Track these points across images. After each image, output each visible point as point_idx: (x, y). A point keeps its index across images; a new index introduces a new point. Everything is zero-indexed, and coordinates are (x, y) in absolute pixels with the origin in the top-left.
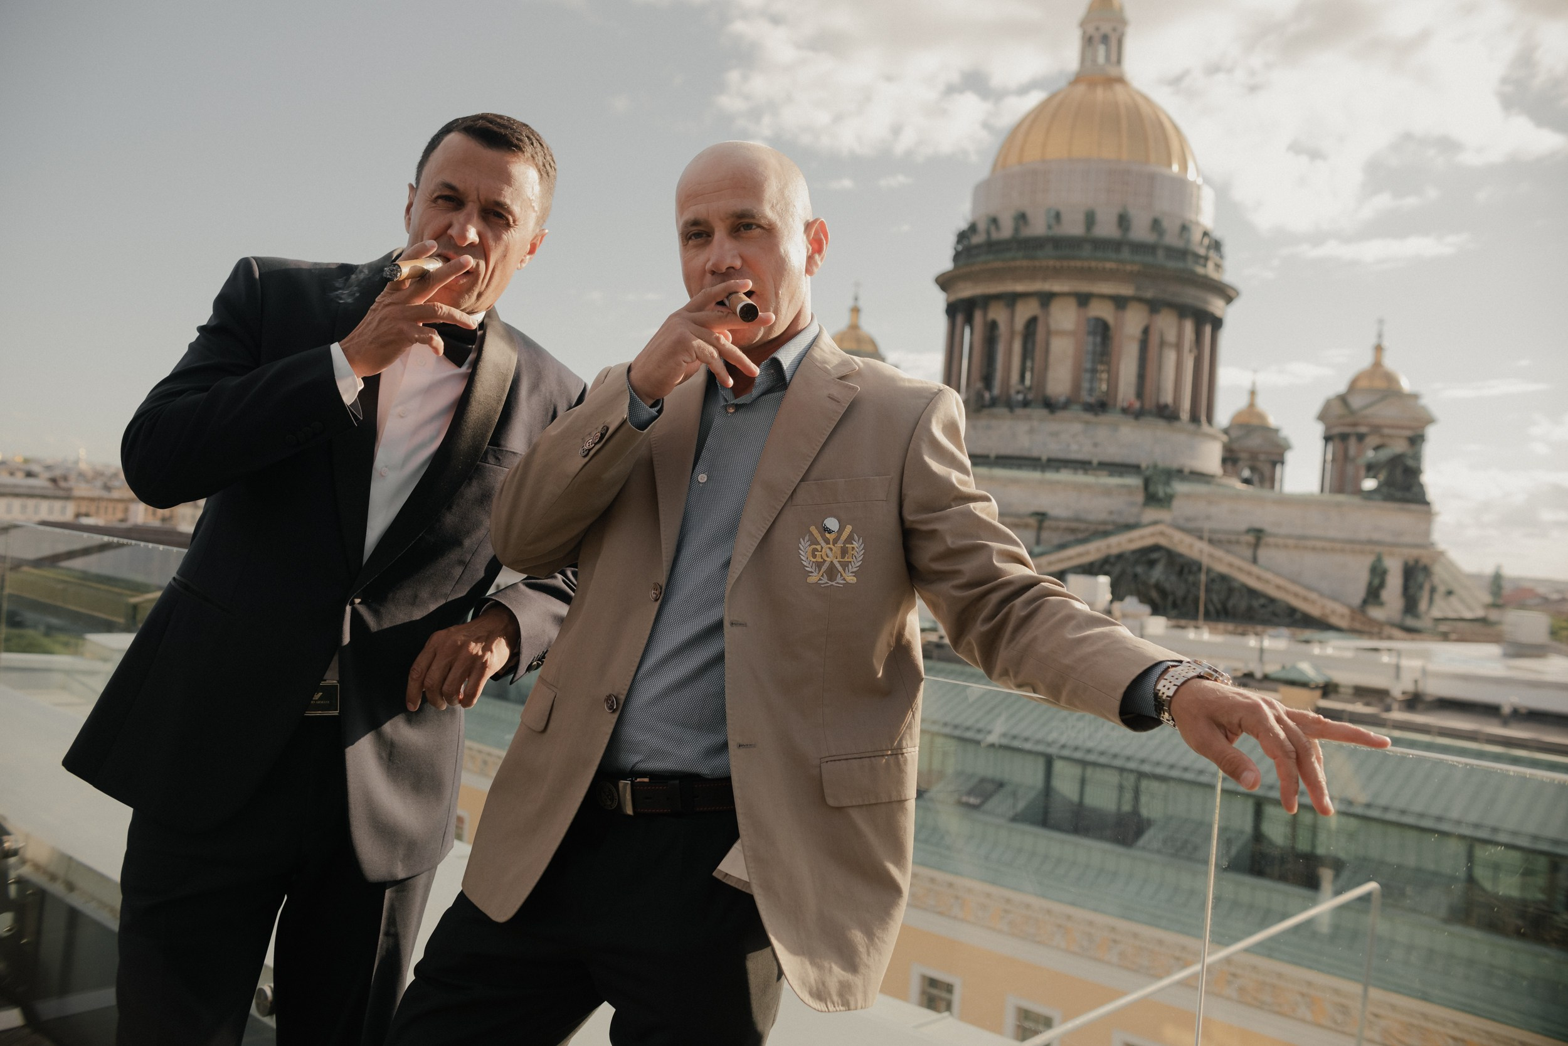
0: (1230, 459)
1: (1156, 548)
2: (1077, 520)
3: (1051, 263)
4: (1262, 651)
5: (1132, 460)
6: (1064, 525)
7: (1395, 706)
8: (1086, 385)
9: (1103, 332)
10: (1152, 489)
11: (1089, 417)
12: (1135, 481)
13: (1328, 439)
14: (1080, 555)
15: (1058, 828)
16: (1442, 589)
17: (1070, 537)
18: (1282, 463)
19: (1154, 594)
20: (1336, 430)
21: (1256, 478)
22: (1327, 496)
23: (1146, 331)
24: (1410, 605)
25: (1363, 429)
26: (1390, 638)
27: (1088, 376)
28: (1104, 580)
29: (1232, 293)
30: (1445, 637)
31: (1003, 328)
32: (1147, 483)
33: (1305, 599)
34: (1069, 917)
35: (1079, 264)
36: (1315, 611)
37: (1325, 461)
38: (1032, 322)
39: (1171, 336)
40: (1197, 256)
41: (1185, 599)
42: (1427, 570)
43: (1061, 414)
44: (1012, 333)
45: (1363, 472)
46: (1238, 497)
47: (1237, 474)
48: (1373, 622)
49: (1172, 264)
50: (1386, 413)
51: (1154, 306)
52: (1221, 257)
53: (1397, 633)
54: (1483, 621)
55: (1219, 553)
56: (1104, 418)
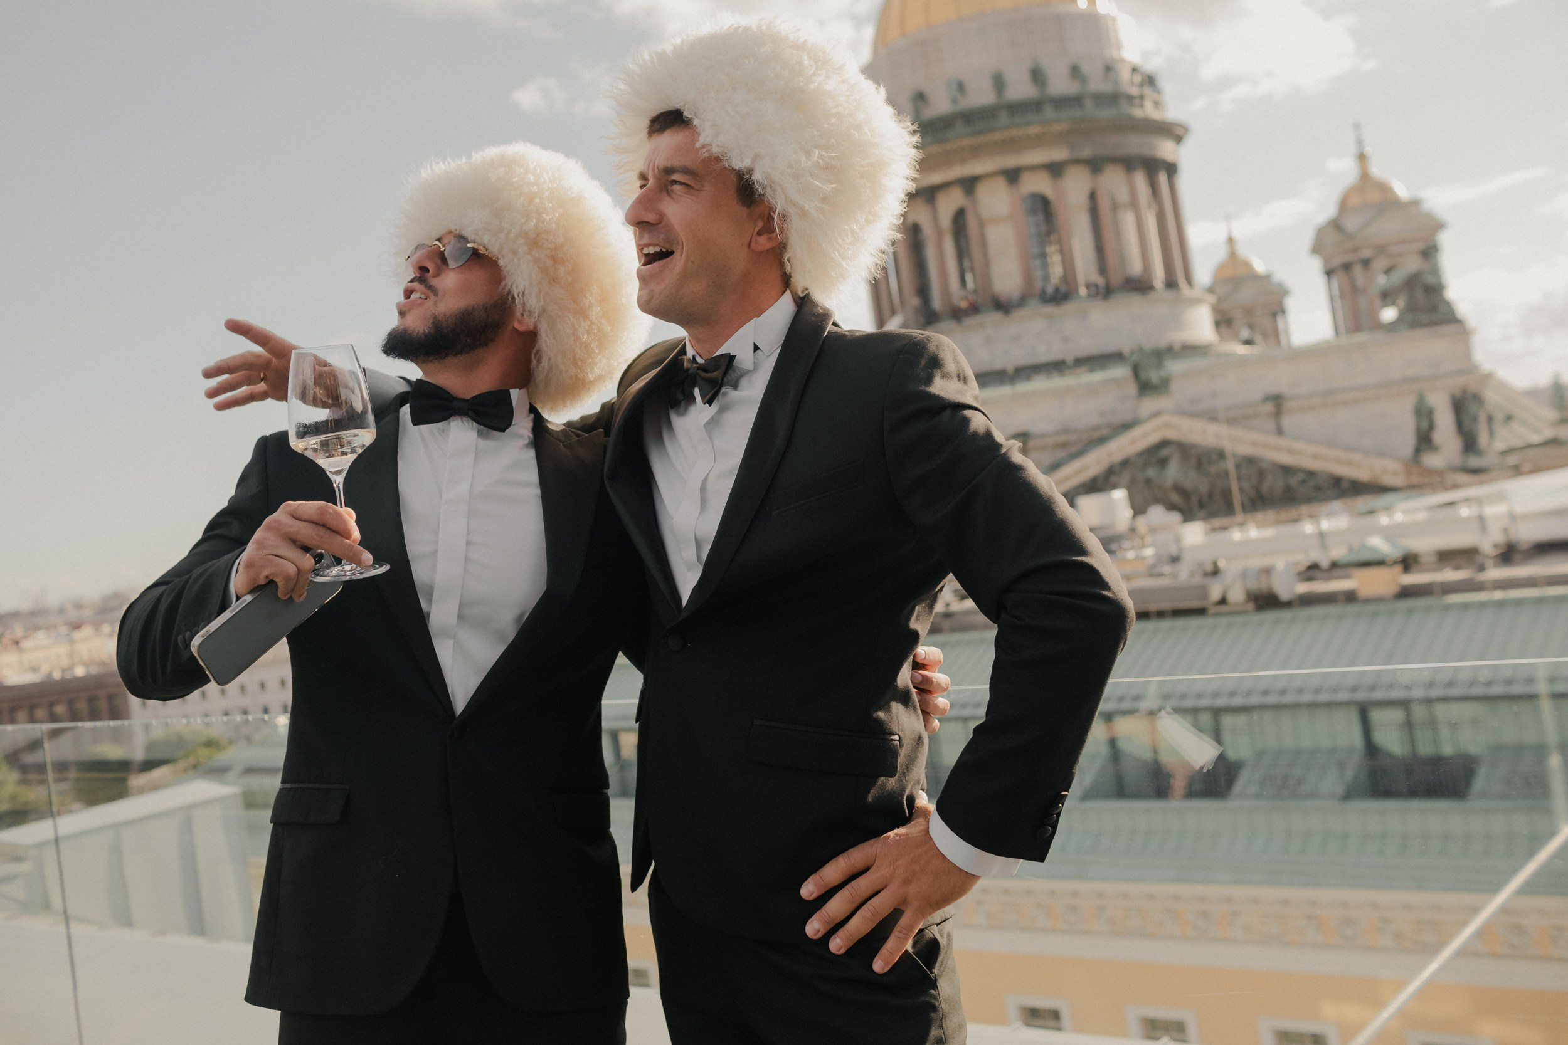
0: (1223, 321)
1: (1164, 444)
2: (1065, 431)
3: (967, 142)
4: (1322, 535)
5: (1112, 348)
6: (1051, 441)
7: (1489, 563)
8: (1038, 274)
9: (1043, 207)
10: (1143, 376)
11: (1050, 309)
12: (1121, 372)
13: (1329, 273)
14: (1079, 471)
15: (1137, 795)
16: (1499, 416)
17: (1060, 454)
18: (1283, 312)
19: (1175, 498)
20: (1337, 261)
21: (1258, 338)
22: (1345, 340)
23: (1093, 196)
24: (1470, 444)
25: (1366, 253)
26: (1456, 486)
27: (1037, 262)
28: (1119, 495)
29: (1179, 131)
30: (1517, 471)
31: (927, 230)
32: (1136, 370)
33: (1349, 463)
34: (1176, 898)
35: (997, 136)
36: (1362, 474)
37: (1332, 299)
38: (959, 216)
39: (1123, 196)
40: (1130, 98)
41: (1211, 495)
42: (1477, 398)
43: (1017, 314)
44: (939, 233)
45: (1378, 302)
46: (1242, 362)
47: (1236, 337)
48: (1431, 472)
49: (1105, 113)
50: (1387, 228)
51: (1095, 165)
52: (1159, 92)
53: (1463, 478)
54: (1554, 442)
55: (1238, 432)
56: (1068, 307)
